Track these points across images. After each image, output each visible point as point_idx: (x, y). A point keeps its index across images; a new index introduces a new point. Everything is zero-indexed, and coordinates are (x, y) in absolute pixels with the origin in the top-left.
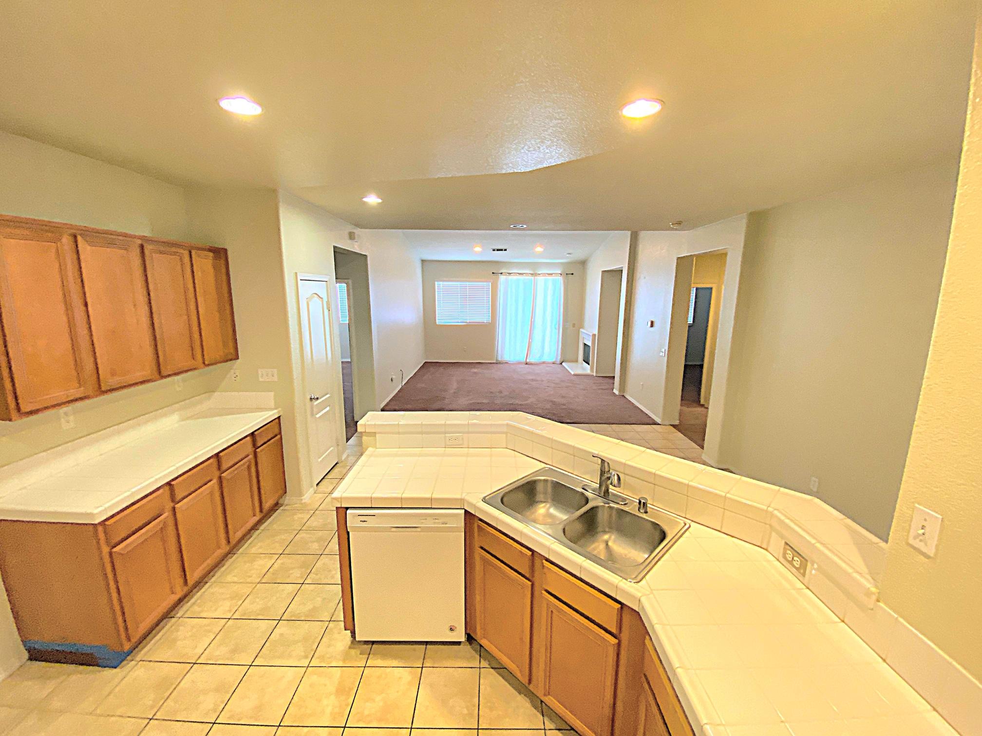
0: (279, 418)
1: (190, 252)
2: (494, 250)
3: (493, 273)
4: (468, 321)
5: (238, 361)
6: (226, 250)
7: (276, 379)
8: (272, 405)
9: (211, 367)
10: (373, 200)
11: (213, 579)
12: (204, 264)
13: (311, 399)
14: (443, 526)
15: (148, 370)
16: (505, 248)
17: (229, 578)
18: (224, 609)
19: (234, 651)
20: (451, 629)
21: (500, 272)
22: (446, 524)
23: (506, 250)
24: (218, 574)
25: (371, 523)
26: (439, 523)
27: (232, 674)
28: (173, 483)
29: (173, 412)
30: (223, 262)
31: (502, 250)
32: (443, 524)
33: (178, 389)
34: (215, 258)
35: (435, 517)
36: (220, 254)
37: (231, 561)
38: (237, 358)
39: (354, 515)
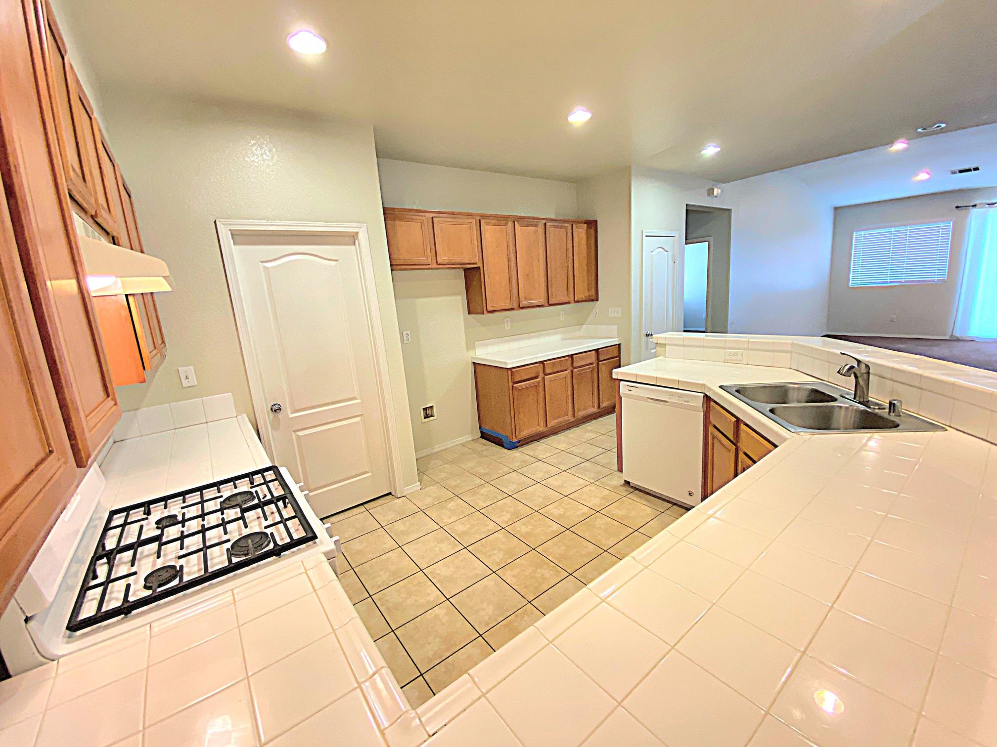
0: (619, 345)
1: (572, 225)
2: (954, 173)
3: (957, 207)
4: (903, 280)
5: (598, 302)
6: (596, 221)
7: (620, 315)
8: (617, 336)
9: (580, 304)
10: (710, 151)
11: (563, 434)
12: (581, 232)
13: (647, 335)
14: (685, 403)
15: (541, 300)
16: (975, 166)
17: (571, 435)
18: (562, 446)
19: (560, 463)
20: (690, 494)
21: (973, 204)
22: (688, 402)
23: (976, 169)
24: (566, 432)
25: (635, 392)
26: (682, 400)
27: (554, 470)
28: (545, 363)
29: (556, 333)
30: (592, 231)
31: (969, 170)
32: (685, 402)
33: (561, 319)
34: (588, 228)
35: (680, 396)
36: (592, 224)
37: (574, 429)
38: (597, 300)
39: (624, 385)
